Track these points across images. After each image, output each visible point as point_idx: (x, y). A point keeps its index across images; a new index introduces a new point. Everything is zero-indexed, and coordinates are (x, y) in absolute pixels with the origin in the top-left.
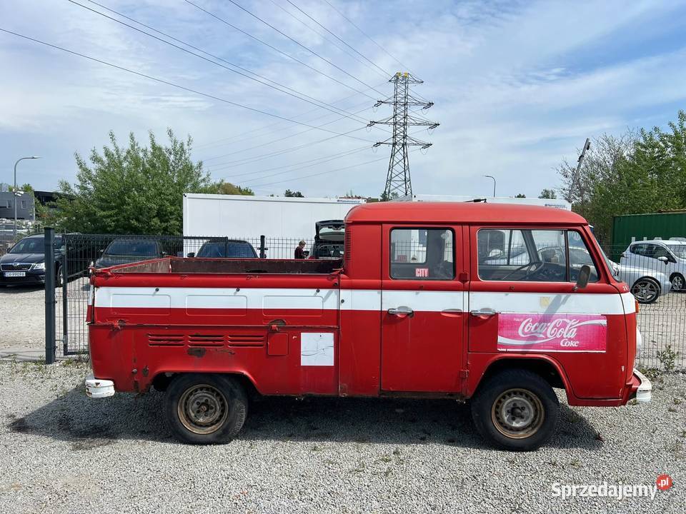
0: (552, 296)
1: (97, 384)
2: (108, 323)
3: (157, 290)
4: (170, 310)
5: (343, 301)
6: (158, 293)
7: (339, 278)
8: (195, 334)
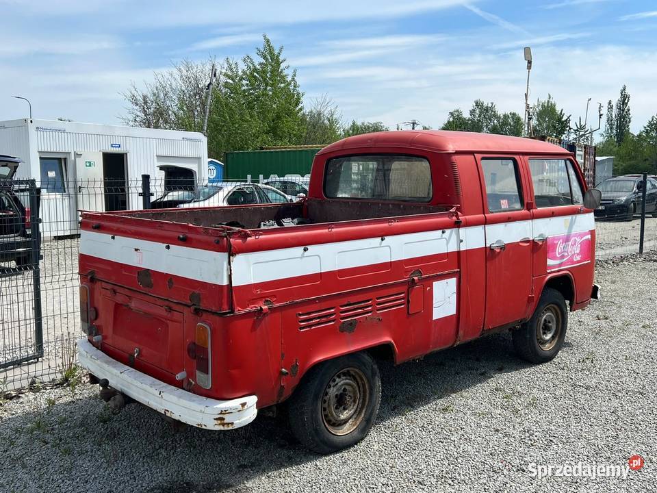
0: (569, 218)
1: (243, 405)
2: (251, 308)
3: (305, 250)
4: (321, 276)
5: (461, 241)
6: (307, 253)
7: (457, 216)
8: (346, 303)
